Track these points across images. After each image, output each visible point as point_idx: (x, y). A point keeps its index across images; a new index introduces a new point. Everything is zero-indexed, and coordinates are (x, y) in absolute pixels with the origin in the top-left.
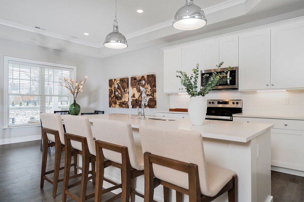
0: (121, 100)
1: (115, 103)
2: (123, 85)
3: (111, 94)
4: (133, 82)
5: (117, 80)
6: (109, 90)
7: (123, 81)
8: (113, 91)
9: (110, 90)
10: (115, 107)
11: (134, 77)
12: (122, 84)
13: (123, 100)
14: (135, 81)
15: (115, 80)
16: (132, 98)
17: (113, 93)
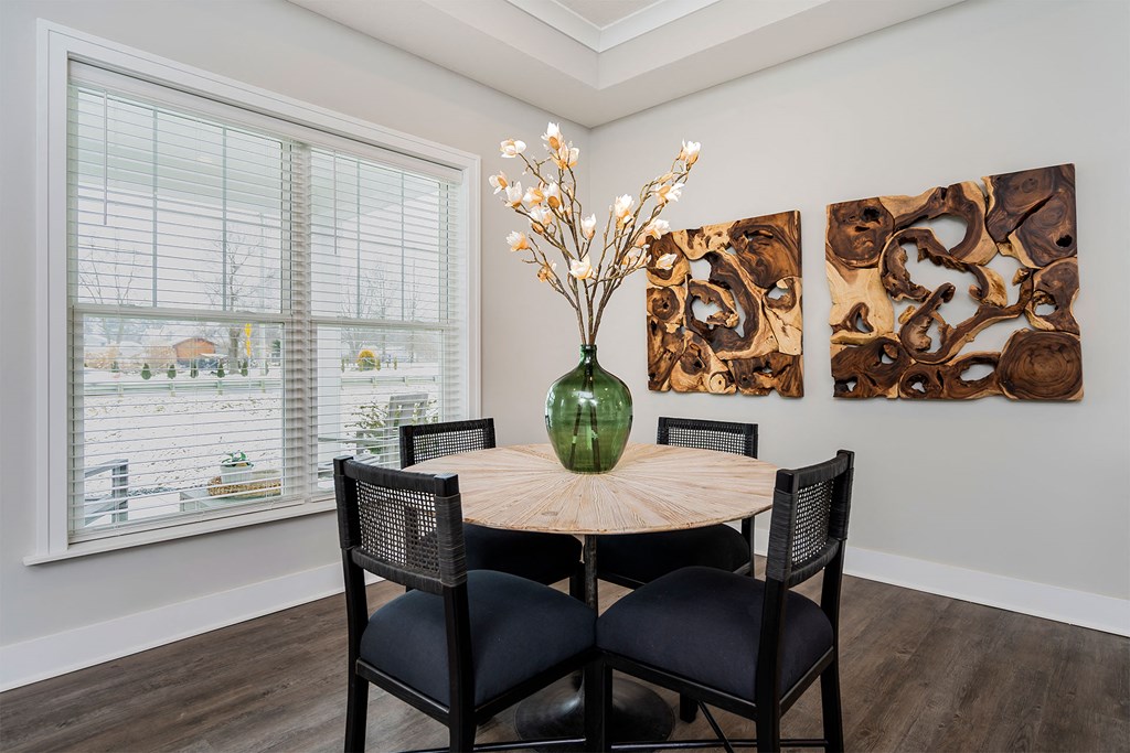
0: (740, 348)
1: (698, 365)
2: (760, 263)
3: (666, 317)
4: (851, 231)
5: (707, 233)
6: (650, 291)
7: (757, 233)
8: (682, 295)
9: (656, 296)
10: (693, 389)
11: (859, 202)
12: (748, 255)
13: (760, 347)
14: (871, 225)
15: (692, 233)
16: (843, 333)
17: (676, 307)
